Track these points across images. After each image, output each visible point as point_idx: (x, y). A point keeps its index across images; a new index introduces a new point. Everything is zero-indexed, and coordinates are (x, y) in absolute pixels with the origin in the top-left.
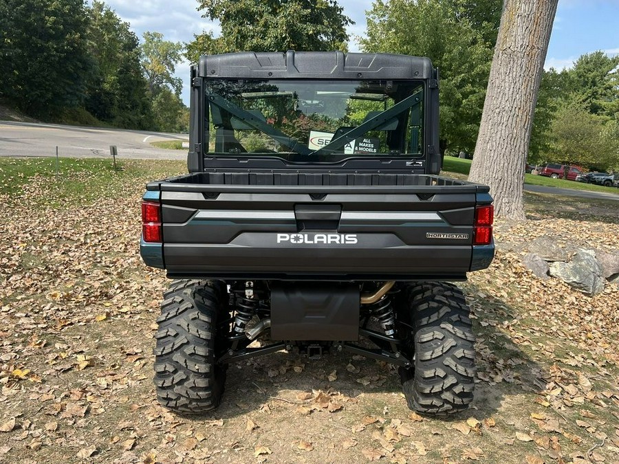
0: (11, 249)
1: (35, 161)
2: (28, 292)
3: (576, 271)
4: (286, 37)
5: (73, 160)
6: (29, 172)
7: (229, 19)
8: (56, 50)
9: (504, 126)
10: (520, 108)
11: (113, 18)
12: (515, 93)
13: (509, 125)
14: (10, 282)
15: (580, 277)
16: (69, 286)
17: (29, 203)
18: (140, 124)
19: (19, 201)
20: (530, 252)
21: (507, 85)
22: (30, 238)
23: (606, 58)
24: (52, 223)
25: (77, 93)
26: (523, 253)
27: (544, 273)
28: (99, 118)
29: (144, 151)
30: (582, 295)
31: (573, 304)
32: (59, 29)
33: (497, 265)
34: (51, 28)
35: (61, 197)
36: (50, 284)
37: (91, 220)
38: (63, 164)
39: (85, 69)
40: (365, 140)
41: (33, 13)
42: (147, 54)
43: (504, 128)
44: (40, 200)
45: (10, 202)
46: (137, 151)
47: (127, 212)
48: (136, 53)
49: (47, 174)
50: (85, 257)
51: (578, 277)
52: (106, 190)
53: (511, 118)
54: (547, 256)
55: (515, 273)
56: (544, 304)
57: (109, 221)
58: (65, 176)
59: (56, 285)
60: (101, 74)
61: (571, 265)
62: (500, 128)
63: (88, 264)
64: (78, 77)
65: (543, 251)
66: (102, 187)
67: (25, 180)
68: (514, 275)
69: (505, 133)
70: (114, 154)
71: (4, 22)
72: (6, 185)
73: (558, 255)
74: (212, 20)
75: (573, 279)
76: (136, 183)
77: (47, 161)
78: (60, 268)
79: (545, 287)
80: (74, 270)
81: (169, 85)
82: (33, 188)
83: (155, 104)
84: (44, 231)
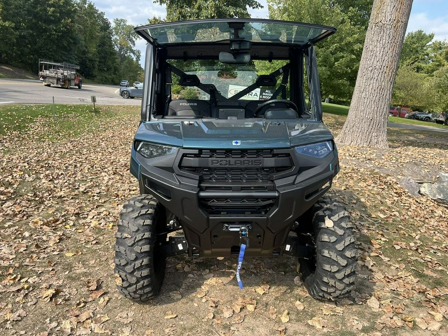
0: (11, 177)
1: (39, 107)
2: (15, 219)
3: (440, 190)
4: (214, 16)
5: (65, 106)
6: (35, 114)
7: (173, 3)
8: (55, 31)
9: (375, 80)
10: (387, 67)
11: (94, 9)
12: (384, 55)
13: (379, 79)
14: (2, 209)
15: (444, 195)
16: (50, 212)
17: (33, 137)
18: (113, 81)
19: (26, 135)
20: (404, 176)
21: (378, 49)
22: (27, 167)
23: (425, 34)
24: (46, 154)
25: (70, 60)
26: (400, 177)
27: (416, 193)
28: (85, 77)
29: (115, 99)
30: (445, 209)
31: (441, 217)
32: (57, 16)
33: (382, 187)
34: (51, 15)
35: (56, 132)
36: (35, 211)
37: (74, 152)
38: (59, 109)
39: (75, 43)
40: (267, 91)
41: (39, 5)
42: (117, 34)
43: (375, 81)
44: (41, 135)
45: (19, 137)
46: (111, 99)
47: (102, 145)
48: (109, 33)
49: (47, 116)
50: (66, 184)
51: (442, 195)
52: (88, 127)
53: (380, 74)
54: (418, 179)
55: (396, 193)
56: (423, 219)
57: (88, 152)
58: (60, 117)
59: (40, 211)
60: (86, 47)
61: (436, 185)
62: (372, 81)
63: (68, 190)
64: (71, 49)
65: (414, 175)
66: (86, 125)
67: (31, 121)
68: (396, 195)
69: (376, 85)
70: (94, 102)
71: (20, 12)
72: (17, 124)
73: (427, 178)
74: (161, 4)
75: (438, 196)
76: (109, 122)
77: (47, 107)
78: (45, 195)
79: (419, 203)
80: (56, 197)
81: (132, 54)
82: (36, 127)
83: (123, 67)
84: (38, 161)
